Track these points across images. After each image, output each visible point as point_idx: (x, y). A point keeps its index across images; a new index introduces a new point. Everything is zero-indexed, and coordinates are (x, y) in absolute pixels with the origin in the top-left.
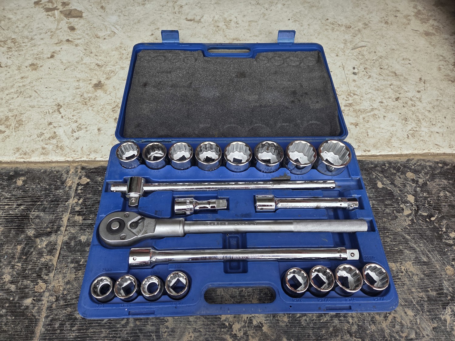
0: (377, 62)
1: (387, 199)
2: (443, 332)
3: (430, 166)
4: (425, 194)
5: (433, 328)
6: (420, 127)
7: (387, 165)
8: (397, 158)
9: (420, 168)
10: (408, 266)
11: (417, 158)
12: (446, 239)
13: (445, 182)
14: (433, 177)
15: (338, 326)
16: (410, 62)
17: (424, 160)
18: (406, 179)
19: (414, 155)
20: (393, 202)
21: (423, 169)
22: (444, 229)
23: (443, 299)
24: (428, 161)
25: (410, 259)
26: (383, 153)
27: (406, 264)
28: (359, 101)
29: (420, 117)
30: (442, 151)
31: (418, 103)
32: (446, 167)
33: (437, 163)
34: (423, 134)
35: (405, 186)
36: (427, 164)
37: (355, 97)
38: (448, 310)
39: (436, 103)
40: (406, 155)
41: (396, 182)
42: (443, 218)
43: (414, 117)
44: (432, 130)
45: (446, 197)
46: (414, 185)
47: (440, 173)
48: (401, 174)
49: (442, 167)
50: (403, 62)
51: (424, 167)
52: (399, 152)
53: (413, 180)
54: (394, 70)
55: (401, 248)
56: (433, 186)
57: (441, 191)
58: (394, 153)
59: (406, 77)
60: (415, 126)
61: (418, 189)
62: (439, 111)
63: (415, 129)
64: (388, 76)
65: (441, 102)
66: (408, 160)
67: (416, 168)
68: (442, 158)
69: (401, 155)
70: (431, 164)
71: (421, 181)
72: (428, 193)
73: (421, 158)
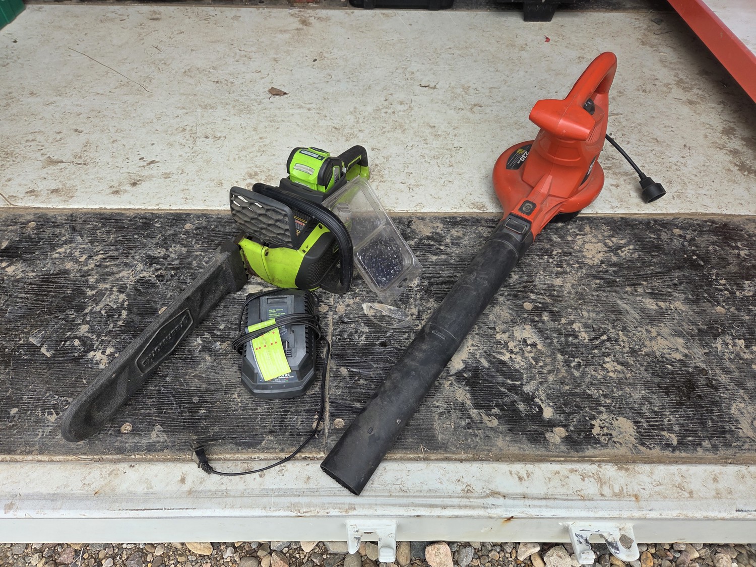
0: (636, 129)
1: (654, 251)
2: (714, 356)
3: (698, 224)
4: (693, 248)
5: (705, 353)
6: (686, 189)
7: (652, 222)
8: (662, 217)
9: (687, 225)
10: (677, 305)
11: (683, 217)
12: (715, 285)
13: (715, 238)
14: (701, 234)
15: (610, 348)
16: (673, 129)
17: (691, 219)
18: (673, 235)
19: (680, 214)
20: (660, 254)
21: (690, 226)
22: (714, 277)
23: (714, 332)
24: (696, 220)
25: (679, 300)
26: (647, 212)
27: (675, 304)
28: (619, 164)
29: (686, 181)
30: (710, 211)
31: (683, 168)
32: (714, 226)
33: (706, 222)
34: (689, 195)
35: (672, 240)
36: (695, 222)
37: (614, 161)
38: (719, 340)
39: (702, 168)
40: (673, 214)
41: (662, 237)
42: (713, 267)
43: (679, 180)
44: (699, 192)
45: (715, 250)
46: (682, 240)
47: (709, 231)
48: (668, 230)
49: (711, 226)
50: (665, 129)
51: (691, 225)
52: (664, 211)
53: (680, 236)
54: (655, 137)
55: (670, 290)
56: (701, 241)
57: (710, 245)
58: (659, 212)
59: (669, 143)
60: (681, 188)
61: (686, 243)
62: (706, 175)
63: (681, 191)
64: (649, 142)
65: (709, 168)
66: (674, 219)
67: (684, 225)
68: (710, 217)
69: (667, 214)
70: (699, 222)
71: (688, 237)
72: (697, 246)
73: (688, 216)
